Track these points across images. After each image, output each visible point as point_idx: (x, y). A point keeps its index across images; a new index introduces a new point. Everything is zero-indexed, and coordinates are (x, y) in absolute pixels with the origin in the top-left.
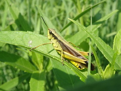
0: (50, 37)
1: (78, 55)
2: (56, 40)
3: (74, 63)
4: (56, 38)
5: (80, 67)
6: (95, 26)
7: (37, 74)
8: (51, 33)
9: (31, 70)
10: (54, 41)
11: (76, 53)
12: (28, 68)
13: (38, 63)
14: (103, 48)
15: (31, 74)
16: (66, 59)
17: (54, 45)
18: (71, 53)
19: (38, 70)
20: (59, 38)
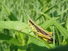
1: (47, 34)
2: (33, 26)
3: (44, 39)
4: (33, 24)
5: (48, 41)
7: (22, 46)
8: (30, 21)
9: (18, 44)
10: (32, 26)
11: (45, 33)
12: (16, 43)
13: (21, 40)
14: (61, 30)
15: (18, 46)
18: (42, 33)
19: (22, 44)
20: (35, 24)
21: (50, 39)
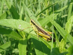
0: (31, 23)
1: (46, 34)
2: (34, 26)
3: (44, 38)
4: (34, 24)
5: (47, 40)
6: (55, 14)
8: (32, 22)
9: (19, 38)
11: (45, 33)
12: (17, 37)
13: (22, 34)
16: (40, 36)
17: (34, 28)
18: (43, 33)
19: (22, 38)
20: (36, 24)
21: (50, 38)
